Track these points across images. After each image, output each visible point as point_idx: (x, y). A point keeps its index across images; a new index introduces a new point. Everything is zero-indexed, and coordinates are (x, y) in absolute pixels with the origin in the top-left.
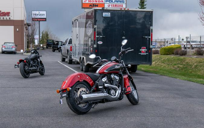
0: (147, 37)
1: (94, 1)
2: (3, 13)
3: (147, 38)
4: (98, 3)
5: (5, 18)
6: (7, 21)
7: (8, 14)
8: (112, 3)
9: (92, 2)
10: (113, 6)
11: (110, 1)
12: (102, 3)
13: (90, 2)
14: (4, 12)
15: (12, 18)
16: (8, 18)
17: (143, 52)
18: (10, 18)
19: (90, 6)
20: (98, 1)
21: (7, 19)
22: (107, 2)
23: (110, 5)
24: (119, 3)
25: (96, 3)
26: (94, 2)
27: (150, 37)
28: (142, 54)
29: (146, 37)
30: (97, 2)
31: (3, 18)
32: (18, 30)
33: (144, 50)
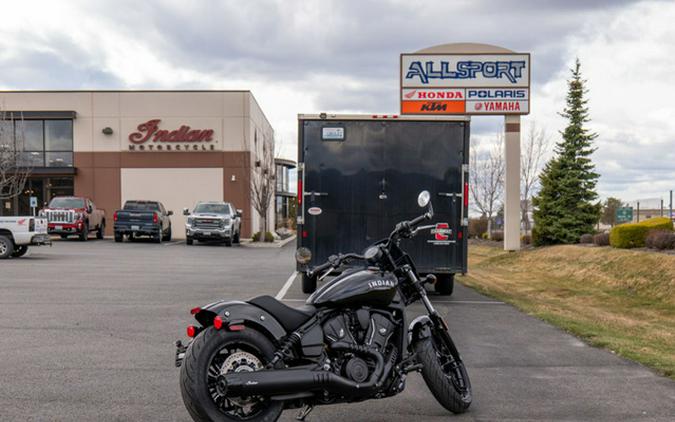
0: (451, 195)
1: (434, 95)
2: (194, 132)
3: (451, 197)
4: (445, 98)
5: (200, 145)
6: (204, 153)
7: (207, 135)
8: (487, 98)
9: (428, 98)
10: (492, 107)
11: (482, 94)
12: (458, 98)
13: (422, 99)
14: (197, 129)
15: (218, 147)
16: (207, 146)
17: (439, 236)
18: (212, 147)
19: (422, 109)
20: (446, 95)
21: (204, 149)
22: (473, 98)
23: (481, 105)
24: (508, 97)
25: (441, 99)
26: (435, 98)
27: (461, 195)
28: (437, 243)
29: (448, 195)
30: (443, 97)
31: (195, 147)
32: (233, 179)
33: (444, 231)
